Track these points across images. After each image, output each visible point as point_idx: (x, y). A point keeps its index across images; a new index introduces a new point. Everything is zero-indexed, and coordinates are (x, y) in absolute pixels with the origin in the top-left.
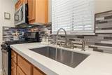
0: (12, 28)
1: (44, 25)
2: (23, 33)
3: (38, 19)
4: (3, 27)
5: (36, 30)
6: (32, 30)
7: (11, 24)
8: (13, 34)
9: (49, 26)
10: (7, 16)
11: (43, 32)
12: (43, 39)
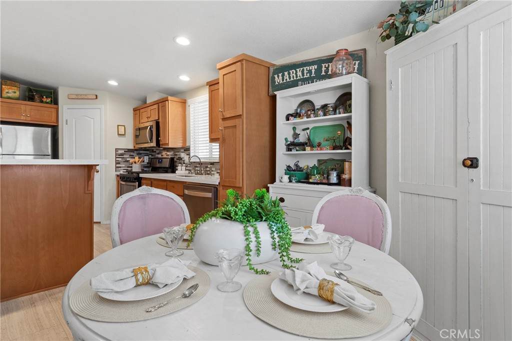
0: (129, 150)
1: (182, 148)
2: (146, 159)
3: (173, 140)
4: (117, 150)
5: (170, 154)
6: (164, 153)
7: (128, 143)
8: (131, 160)
9: (187, 150)
10: (122, 131)
11: (180, 159)
12: (179, 168)
